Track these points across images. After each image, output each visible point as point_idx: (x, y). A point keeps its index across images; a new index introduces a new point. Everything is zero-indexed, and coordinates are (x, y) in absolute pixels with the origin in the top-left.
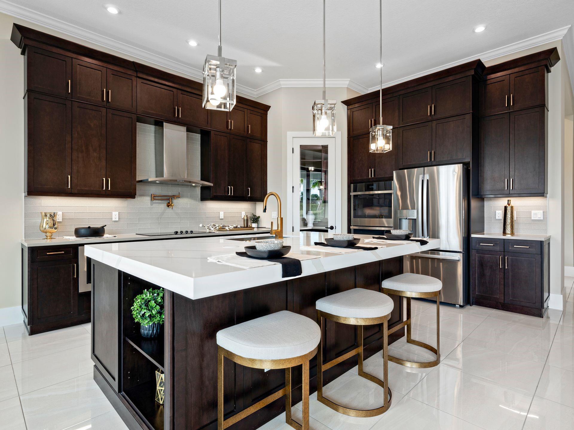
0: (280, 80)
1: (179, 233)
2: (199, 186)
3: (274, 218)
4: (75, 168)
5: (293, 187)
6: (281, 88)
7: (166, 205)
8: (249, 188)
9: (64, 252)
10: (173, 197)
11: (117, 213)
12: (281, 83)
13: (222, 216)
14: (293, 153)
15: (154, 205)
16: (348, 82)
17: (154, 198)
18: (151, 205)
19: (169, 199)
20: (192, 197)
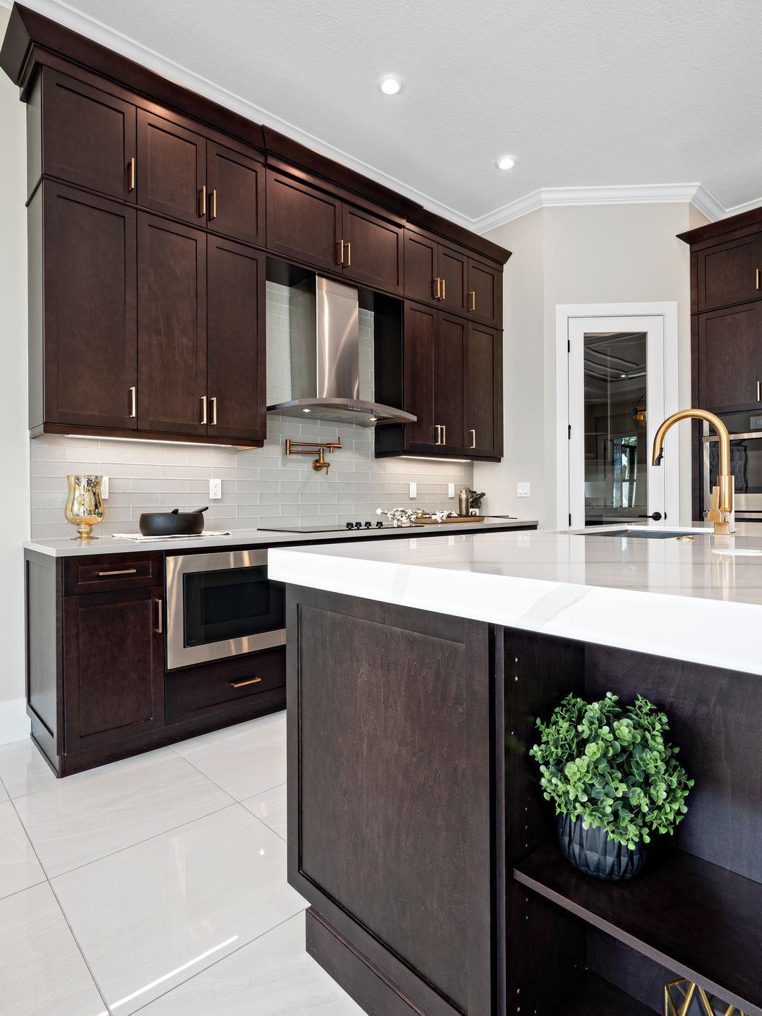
0: (542, 189)
1: (363, 527)
2: (372, 426)
3: (523, 495)
4: (144, 369)
5: (570, 427)
6: (542, 208)
7: (311, 465)
8: (474, 431)
9: (135, 571)
10: (330, 447)
11: (219, 481)
12: (544, 196)
13: (413, 493)
14: (569, 351)
15: (290, 466)
16: (693, 191)
17: (290, 448)
18: (284, 464)
19: (318, 452)
20: (359, 449)
